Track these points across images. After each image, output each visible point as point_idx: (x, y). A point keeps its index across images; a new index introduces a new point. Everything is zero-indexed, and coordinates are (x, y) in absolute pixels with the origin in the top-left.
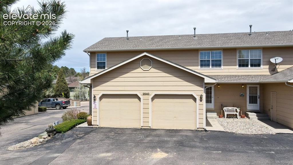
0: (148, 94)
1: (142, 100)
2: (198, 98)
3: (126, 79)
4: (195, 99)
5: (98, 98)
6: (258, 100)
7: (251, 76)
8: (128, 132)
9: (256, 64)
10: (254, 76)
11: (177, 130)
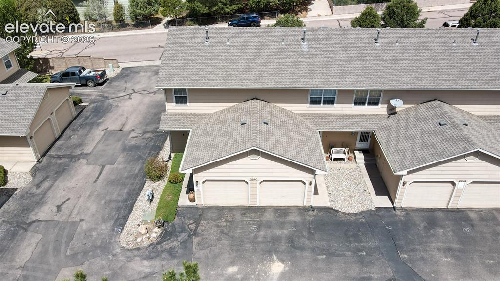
0: (256, 179)
1: (249, 184)
2: (307, 183)
3: (232, 167)
4: (304, 184)
5: (200, 182)
6: (369, 139)
7: (366, 117)
8: (238, 217)
9: (374, 102)
10: (369, 117)
11: (285, 209)
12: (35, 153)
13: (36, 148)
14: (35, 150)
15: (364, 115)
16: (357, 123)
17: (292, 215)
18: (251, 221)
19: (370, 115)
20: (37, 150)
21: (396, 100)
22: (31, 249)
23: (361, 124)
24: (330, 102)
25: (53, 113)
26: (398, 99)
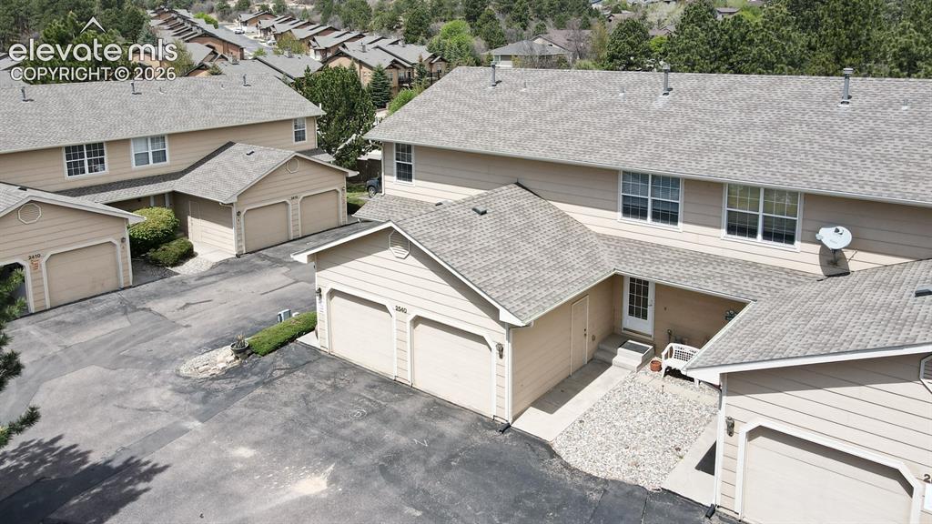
0: (405, 311)
1: (394, 319)
2: (495, 350)
4: (490, 349)
5: (324, 293)
7: (757, 271)
8: (359, 386)
9: (782, 233)
10: (765, 272)
11: (450, 408)
12: (239, 241)
13: (243, 233)
14: (239, 235)
15: (755, 264)
16: (722, 276)
17: (451, 422)
18: (370, 400)
19: (770, 268)
20: (243, 236)
21: (837, 231)
22: (102, 332)
23: (733, 280)
24: (667, 215)
25: (297, 197)
26: (840, 228)
